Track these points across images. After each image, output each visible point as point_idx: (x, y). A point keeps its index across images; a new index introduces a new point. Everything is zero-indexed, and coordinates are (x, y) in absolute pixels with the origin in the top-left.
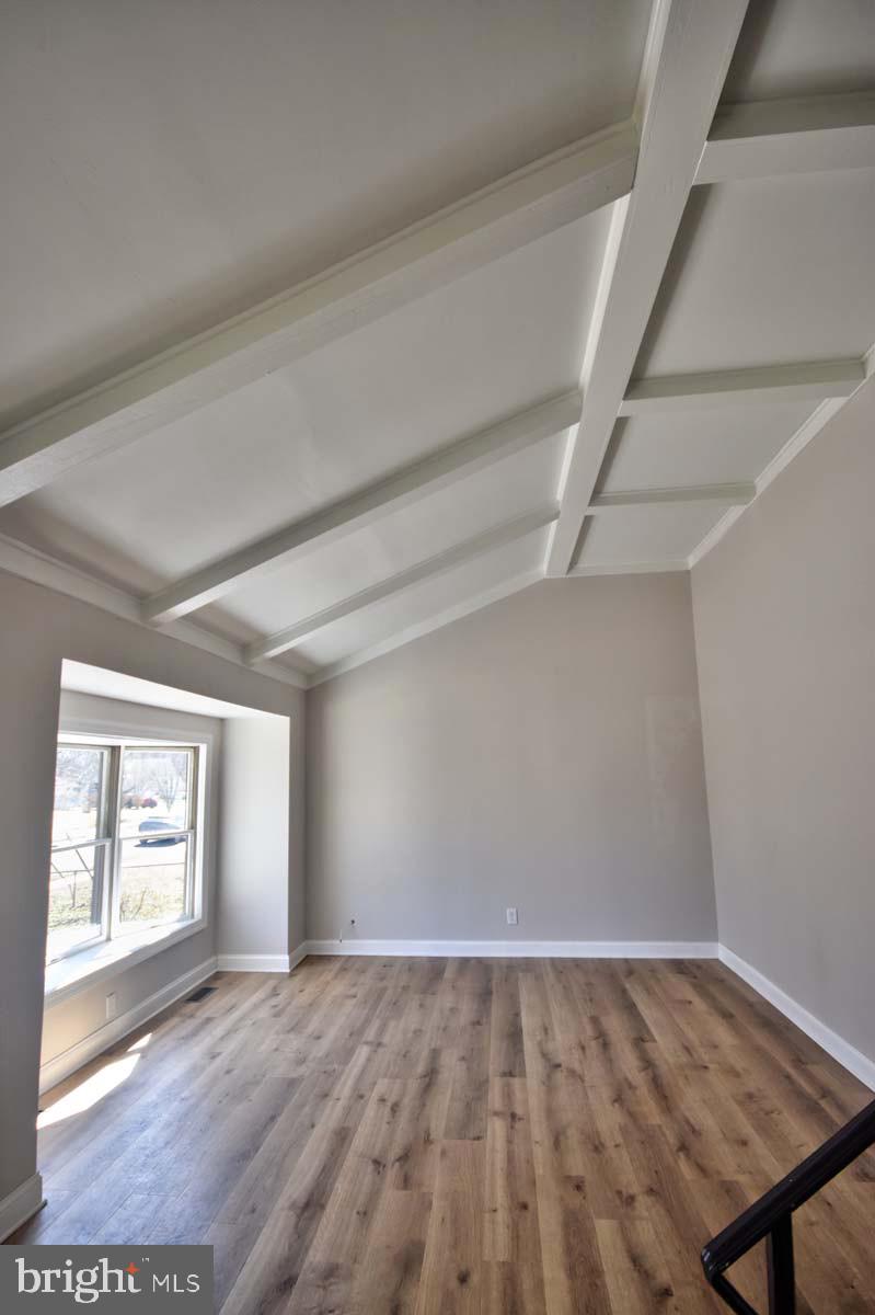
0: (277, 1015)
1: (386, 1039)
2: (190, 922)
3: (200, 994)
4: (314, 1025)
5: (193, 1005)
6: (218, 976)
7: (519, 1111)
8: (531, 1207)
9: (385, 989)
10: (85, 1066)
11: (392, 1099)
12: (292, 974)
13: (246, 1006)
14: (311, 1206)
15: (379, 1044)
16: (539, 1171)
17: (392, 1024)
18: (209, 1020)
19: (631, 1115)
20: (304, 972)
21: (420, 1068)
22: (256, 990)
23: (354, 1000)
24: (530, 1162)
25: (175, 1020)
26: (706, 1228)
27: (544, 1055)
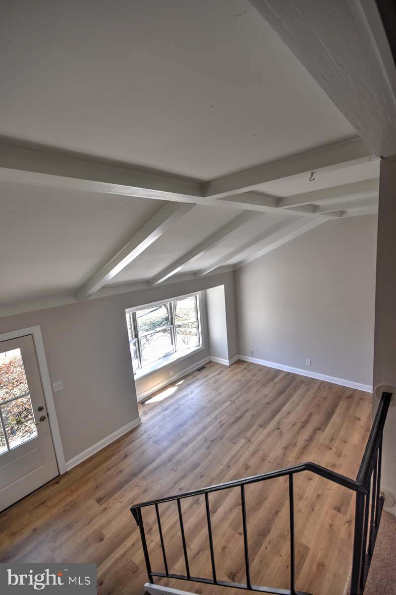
0: (215, 383)
1: (236, 402)
2: (199, 347)
3: (201, 369)
4: (222, 389)
5: (198, 372)
6: (210, 362)
7: (252, 440)
8: (230, 468)
9: (251, 380)
10: (165, 387)
11: (223, 422)
12: (229, 367)
13: (210, 376)
14: (186, 445)
15: (234, 402)
16: (241, 459)
17: (244, 395)
18: (198, 379)
19: (284, 455)
20: (233, 366)
21: (237, 415)
22: (216, 371)
23: (239, 383)
24: (241, 456)
25: (191, 377)
26: (268, 496)
27: (278, 423)
